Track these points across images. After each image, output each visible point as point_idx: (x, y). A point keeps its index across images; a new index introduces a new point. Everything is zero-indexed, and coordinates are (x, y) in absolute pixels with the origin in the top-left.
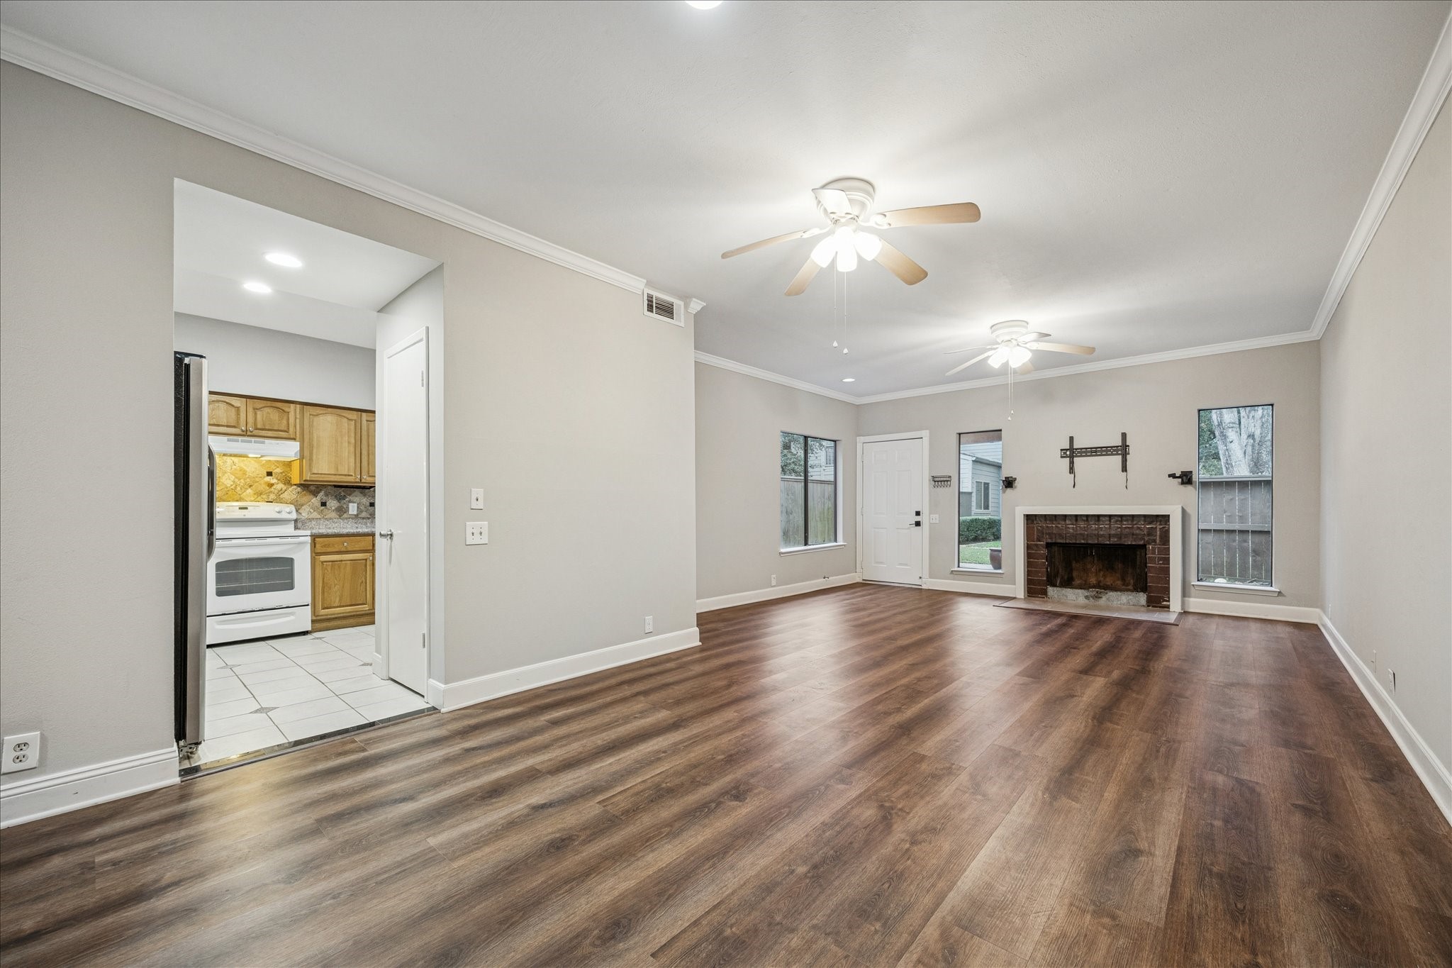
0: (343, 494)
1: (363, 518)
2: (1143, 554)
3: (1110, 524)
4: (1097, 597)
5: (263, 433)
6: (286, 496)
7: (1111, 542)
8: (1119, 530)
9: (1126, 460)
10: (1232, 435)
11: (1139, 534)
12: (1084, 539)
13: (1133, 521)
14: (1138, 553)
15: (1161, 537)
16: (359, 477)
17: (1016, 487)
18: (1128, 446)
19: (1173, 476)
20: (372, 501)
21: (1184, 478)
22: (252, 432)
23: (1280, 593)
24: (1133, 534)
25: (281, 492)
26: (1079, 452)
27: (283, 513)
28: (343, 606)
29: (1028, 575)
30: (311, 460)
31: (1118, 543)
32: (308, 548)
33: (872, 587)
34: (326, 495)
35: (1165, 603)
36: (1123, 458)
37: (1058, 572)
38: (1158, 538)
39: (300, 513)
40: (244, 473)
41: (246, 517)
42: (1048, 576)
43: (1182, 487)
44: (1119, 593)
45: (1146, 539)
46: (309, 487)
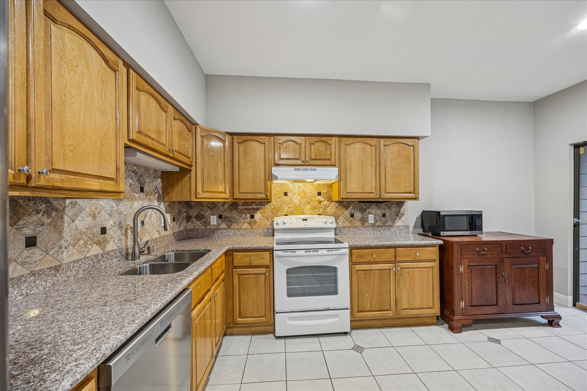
0: (364, 207)
1: (378, 226)
5: (315, 162)
6: (329, 210)
16: (379, 194)
20: (384, 212)
22: (308, 162)
25: (327, 207)
27: (328, 223)
28: (373, 311)
30: (346, 181)
32: (347, 258)
34: (354, 209)
39: (338, 223)
40: (305, 193)
41: (307, 226)
46: (344, 203)
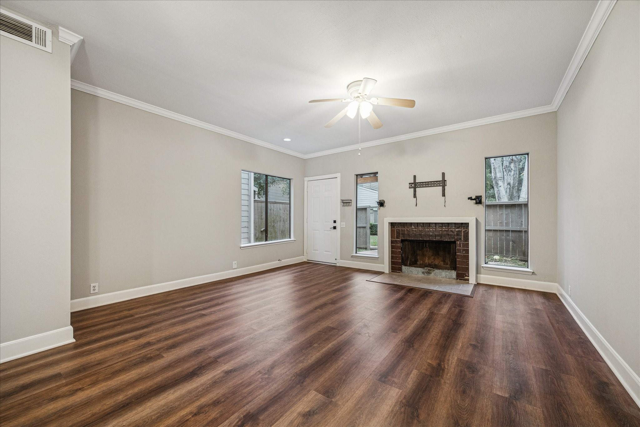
2: (454, 247)
3: (436, 229)
4: (429, 273)
7: (437, 240)
8: (441, 232)
9: (445, 189)
10: (500, 183)
11: (452, 235)
12: (421, 238)
13: (448, 226)
14: (452, 246)
15: (464, 237)
17: (385, 206)
18: (446, 181)
19: (470, 198)
21: (477, 200)
23: (533, 273)
24: (448, 235)
26: (419, 185)
29: (392, 259)
31: (441, 240)
33: (312, 264)
35: (466, 277)
36: (443, 188)
37: (408, 257)
38: (462, 237)
42: (402, 259)
43: (476, 205)
44: (441, 271)
45: (456, 237)
